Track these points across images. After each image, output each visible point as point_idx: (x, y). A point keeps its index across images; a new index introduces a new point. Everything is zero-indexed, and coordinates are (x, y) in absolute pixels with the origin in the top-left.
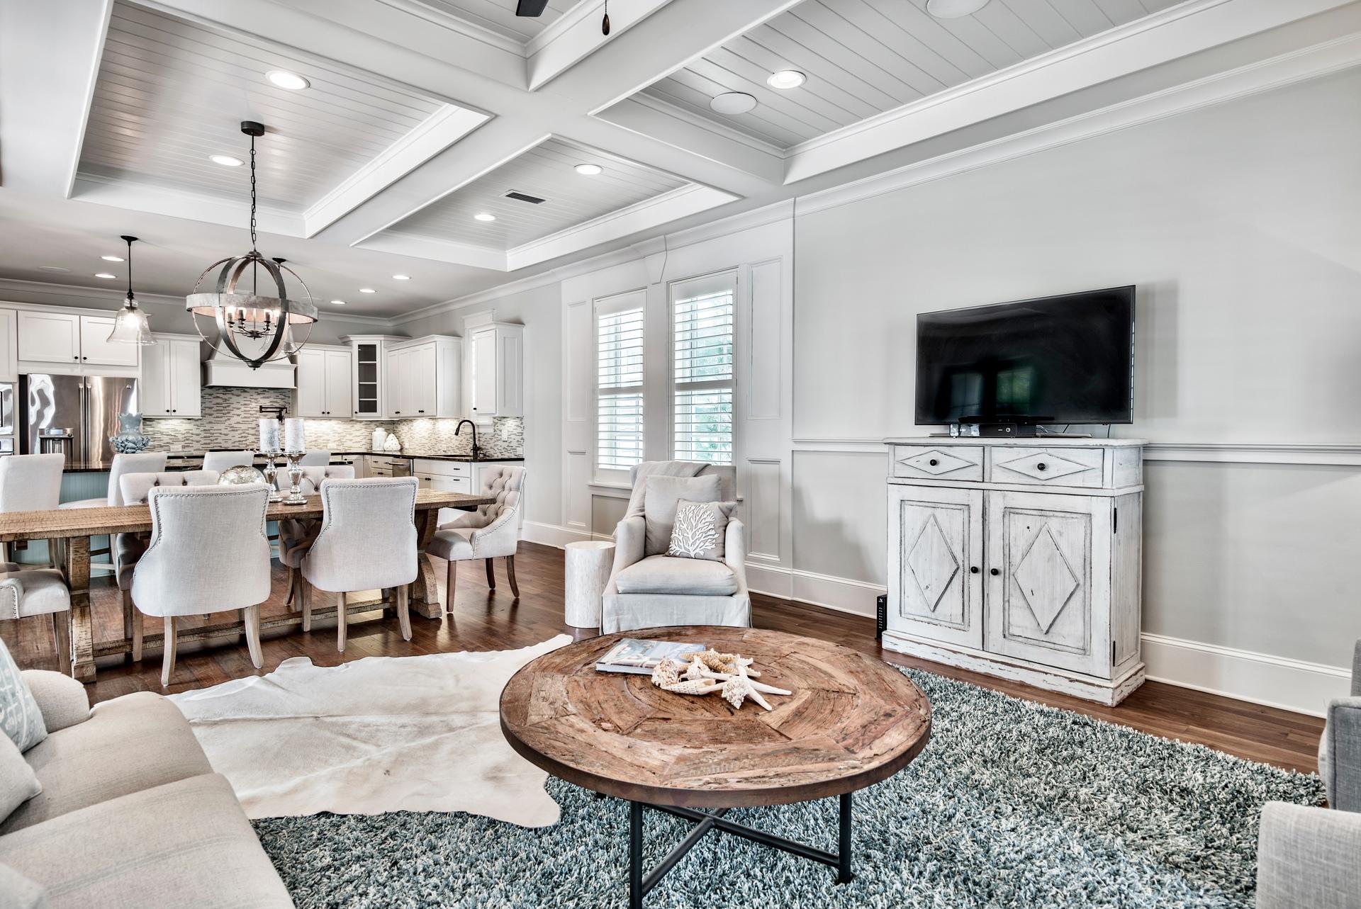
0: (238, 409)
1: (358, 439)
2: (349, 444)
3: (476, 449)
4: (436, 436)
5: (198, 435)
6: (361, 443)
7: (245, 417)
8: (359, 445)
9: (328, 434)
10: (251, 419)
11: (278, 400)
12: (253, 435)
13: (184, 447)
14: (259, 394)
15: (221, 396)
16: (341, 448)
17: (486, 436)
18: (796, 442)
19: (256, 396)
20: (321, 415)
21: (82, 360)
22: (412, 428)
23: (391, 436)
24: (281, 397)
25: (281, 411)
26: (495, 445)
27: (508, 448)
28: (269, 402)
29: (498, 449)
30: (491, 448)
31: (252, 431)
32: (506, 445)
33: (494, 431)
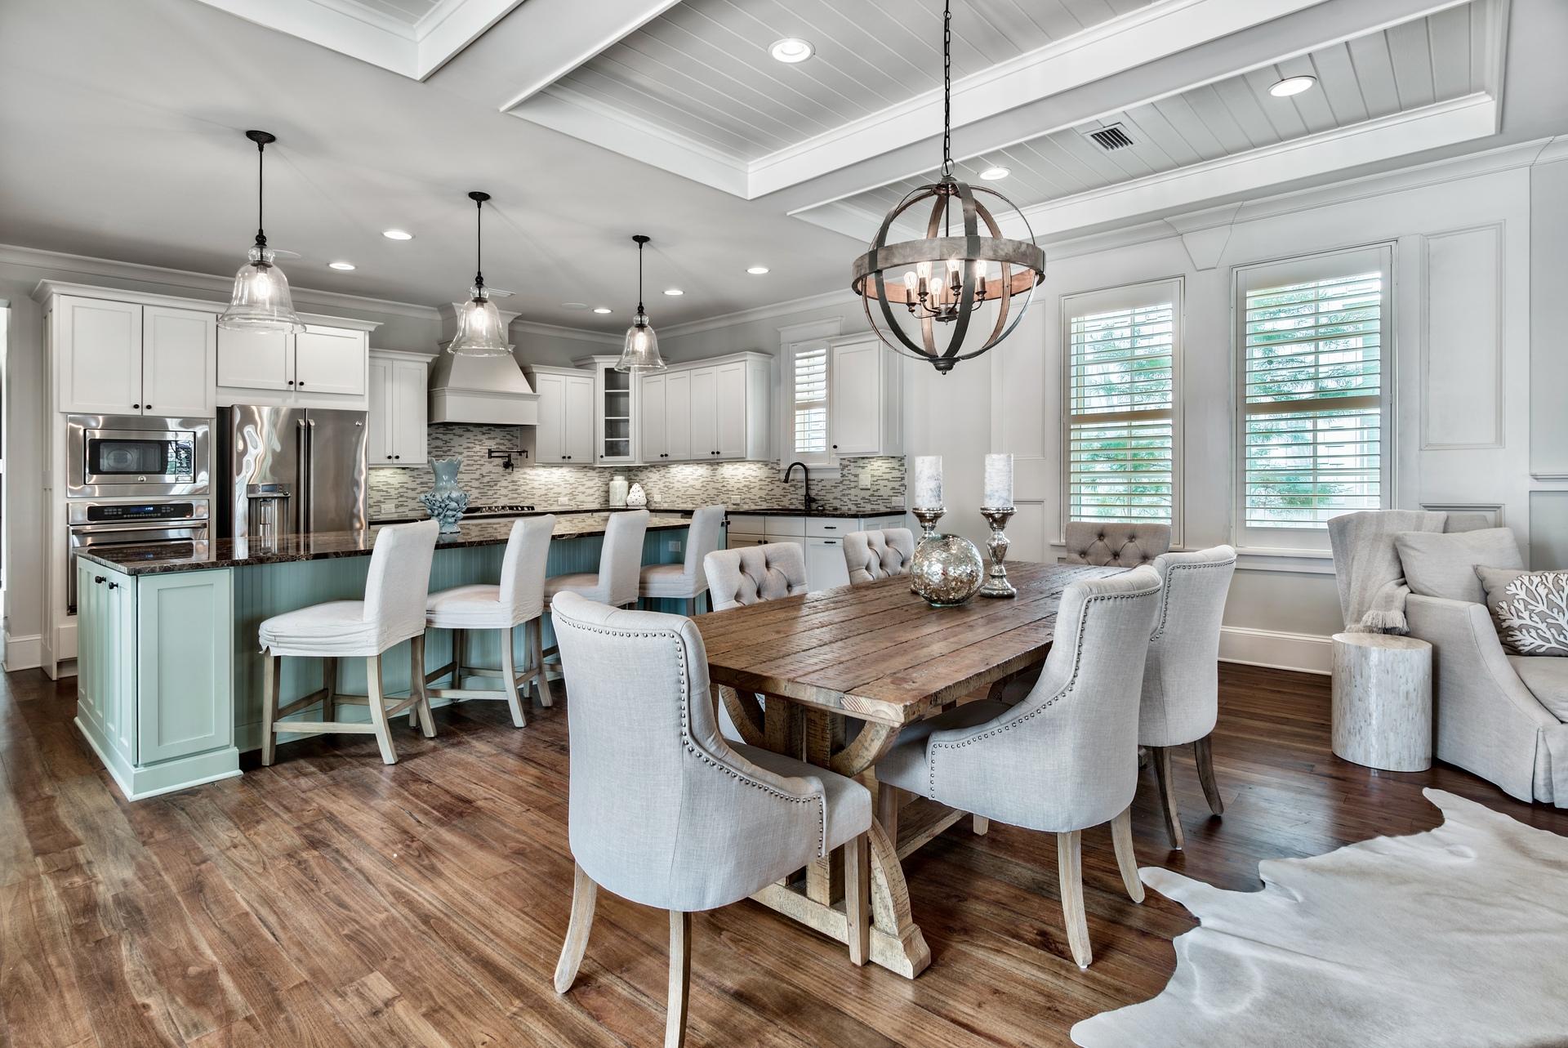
0: (461, 453)
1: (591, 491)
2: (581, 497)
3: (809, 500)
4: (719, 486)
5: (413, 490)
6: (595, 496)
7: (468, 465)
8: (591, 499)
9: (559, 486)
10: (475, 467)
11: (506, 442)
12: (476, 488)
13: (397, 507)
14: (484, 434)
15: (441, 436)
16: (572, 503)
17: (823, 483)
18: (1536, 477)
19: (480, 437)
20: (561, 461)
21: (298, 386)
22: (668, 475)
23: (636, 487)
24: (509, 437)
25: (509, 456)
26: (844, 495)
27: (871, 498)
28: (497, 444)
29: (850, 500)
30: (835, 498)
31: (475, 484)
32: (866, 494)
33: (843, 476)
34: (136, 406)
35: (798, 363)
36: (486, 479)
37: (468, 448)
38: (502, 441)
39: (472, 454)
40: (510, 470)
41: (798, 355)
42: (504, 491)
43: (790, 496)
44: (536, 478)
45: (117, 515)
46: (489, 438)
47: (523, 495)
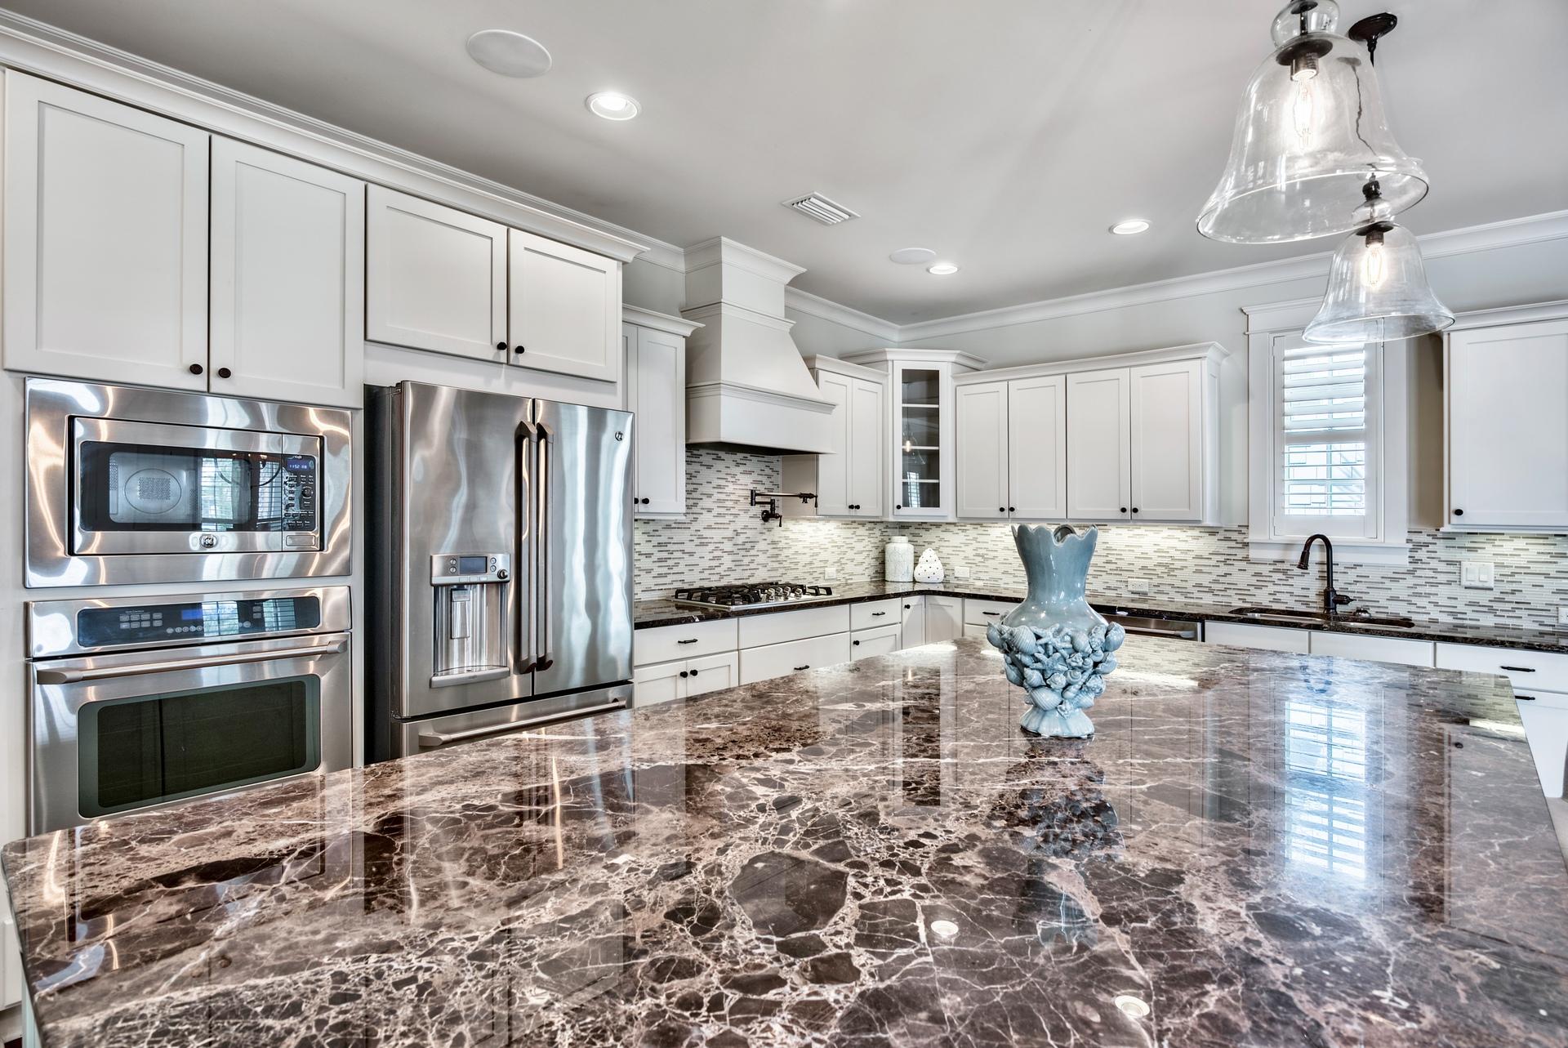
0: (710, 496)
1: (859, 558)
2: (849, 567)
3: (1331, 598)
6: (865, 566)
7: (719, 515)
8: (860, 569)
9: (826, 549)
10: (728, 519)
11: (764, 479)
14: (738, 465)
17: (1360, 570)
19: (734, 470)
20: (847, 512)
21: (513, 354)
22: (981, 538)
23: (928, 554)
24: (768, 471)
25: (772, 503)
26: (1419, 595)
27: (1496, 605)
28: (755, 482)
29: (1436, 604)
30: (1392, 599)
31: (728, 546)
32: (1484, 598)
33: (1414, 561)
34: (196, 369)
35: (1288, 366)
36: (741, 539)
37: (719, 487)
38: (760, 478)
39: (723, 497)
40: (774, 523)
41: (1288, 353)
42: (762, 559)
43: (1272, 588)
44: (800, 537)
45: (152, 627)
46: (745, 473)
47: (785, 564)
